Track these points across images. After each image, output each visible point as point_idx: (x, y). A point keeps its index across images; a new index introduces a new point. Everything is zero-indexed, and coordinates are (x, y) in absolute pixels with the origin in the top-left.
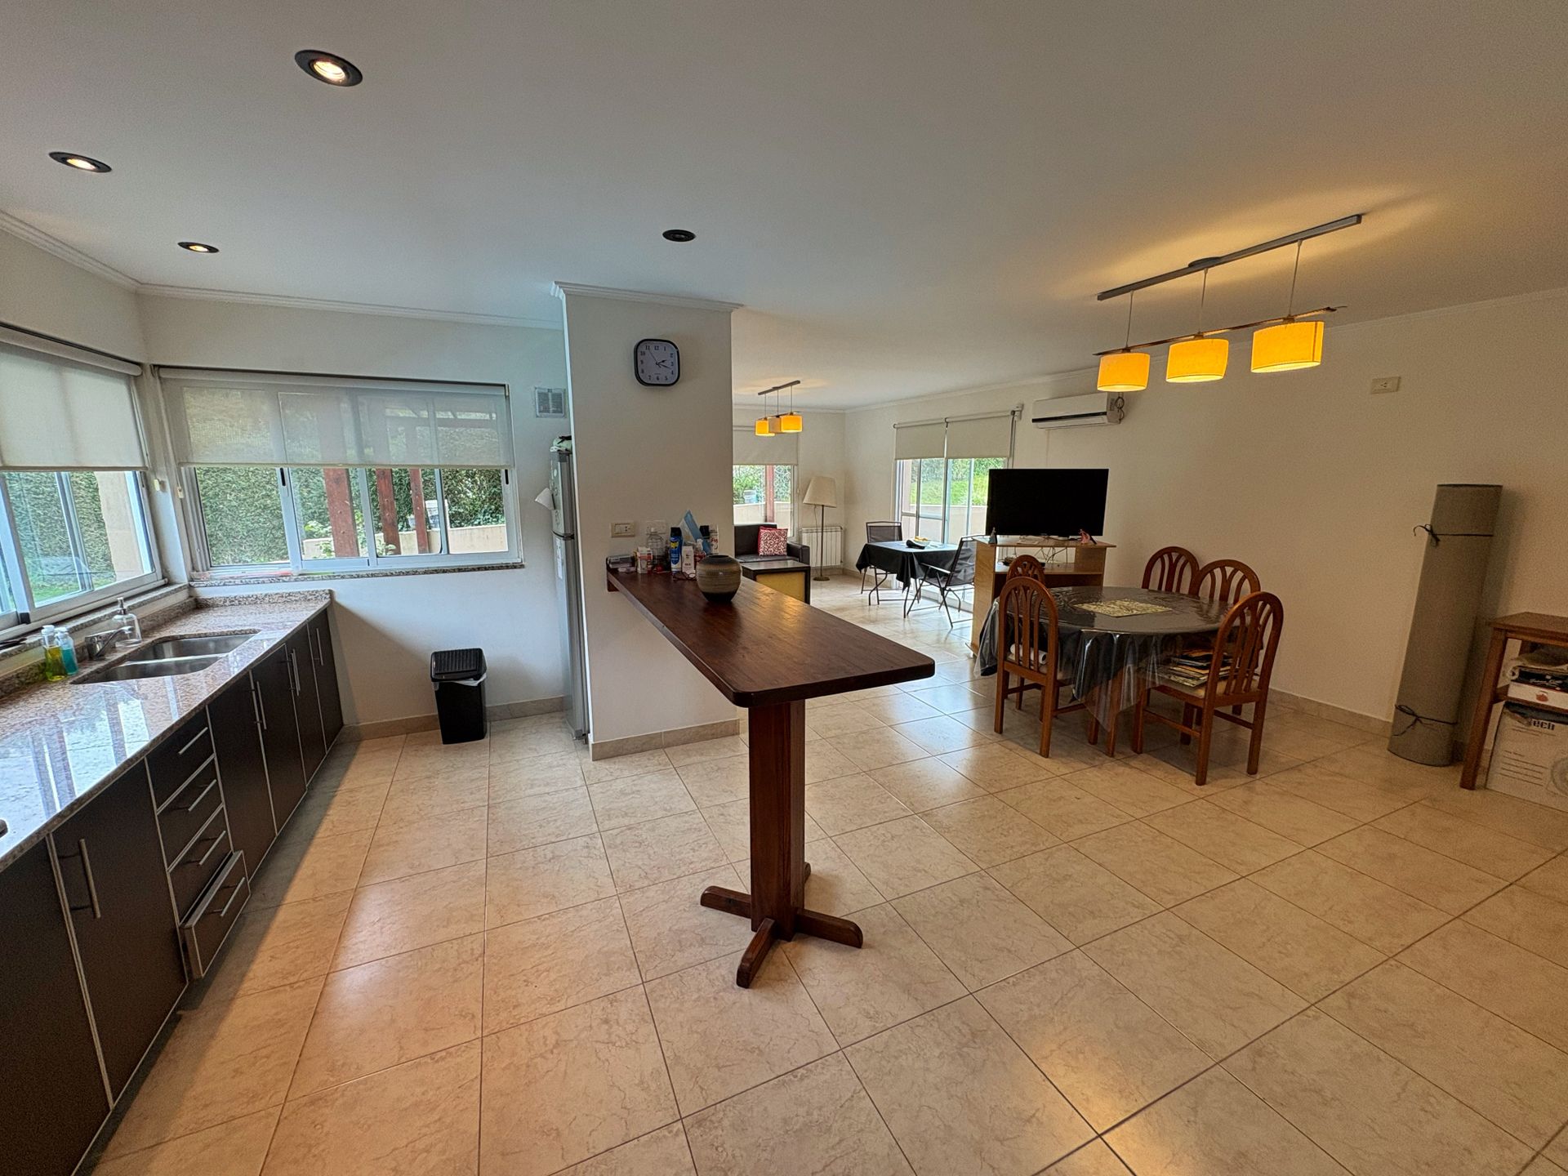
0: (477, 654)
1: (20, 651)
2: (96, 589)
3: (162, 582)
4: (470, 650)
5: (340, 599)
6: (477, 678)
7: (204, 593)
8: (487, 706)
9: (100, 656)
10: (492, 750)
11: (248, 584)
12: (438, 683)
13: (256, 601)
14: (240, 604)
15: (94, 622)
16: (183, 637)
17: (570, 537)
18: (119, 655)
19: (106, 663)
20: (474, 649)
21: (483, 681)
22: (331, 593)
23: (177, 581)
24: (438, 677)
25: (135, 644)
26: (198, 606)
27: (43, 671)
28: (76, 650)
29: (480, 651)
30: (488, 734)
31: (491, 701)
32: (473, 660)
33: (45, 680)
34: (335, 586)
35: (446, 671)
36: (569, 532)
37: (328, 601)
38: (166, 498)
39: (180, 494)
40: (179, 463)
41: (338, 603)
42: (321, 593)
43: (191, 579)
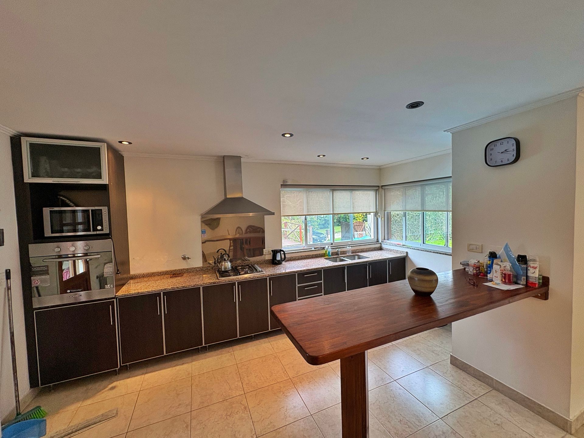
1: (322, 250)
3: (376, 241)
5: (409, 255)
7: (384, 246)
11: (391, 245)
13: (391, 250)
18: (343, 256)
19: (338, 256)
22: (407, 253)
23: (379, 241)
25: (350, 253)
26: (379, 249)
34: (409, 251)
37: (406, 255)
38: (380, 220)
39: (383, 219)
40: (385, 211)
41: (408, 256)
42: (405, 251)
43: (382, 242)
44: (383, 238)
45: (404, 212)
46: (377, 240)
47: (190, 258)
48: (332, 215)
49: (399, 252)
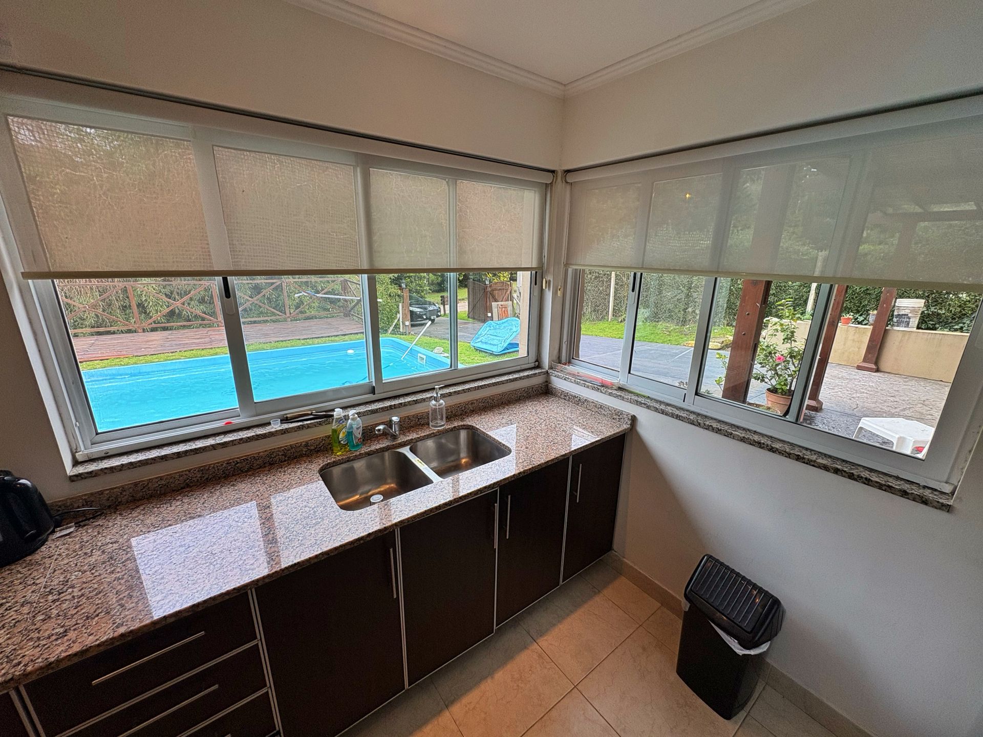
0: (768, 608)
5: (640, 429)
7: (558, 383)
11: (578, 384)
12: (688, 604)
13: (577, 401)
22: (634, 419)
23: (544, 367)
24: (691, 597)
26: (546, 391)
32: (758, 615)
34: (644, 416)
37: (629, 426)
38: (549, 296)
39: (559, 293)
40: (567, 265)
41: (638, 434)
42: (625, 416)
43: (551, 368)
44: (555, 357)
45: (635, 274)
46: (537, 361)
48: (365, 276)
49: (606, 413)
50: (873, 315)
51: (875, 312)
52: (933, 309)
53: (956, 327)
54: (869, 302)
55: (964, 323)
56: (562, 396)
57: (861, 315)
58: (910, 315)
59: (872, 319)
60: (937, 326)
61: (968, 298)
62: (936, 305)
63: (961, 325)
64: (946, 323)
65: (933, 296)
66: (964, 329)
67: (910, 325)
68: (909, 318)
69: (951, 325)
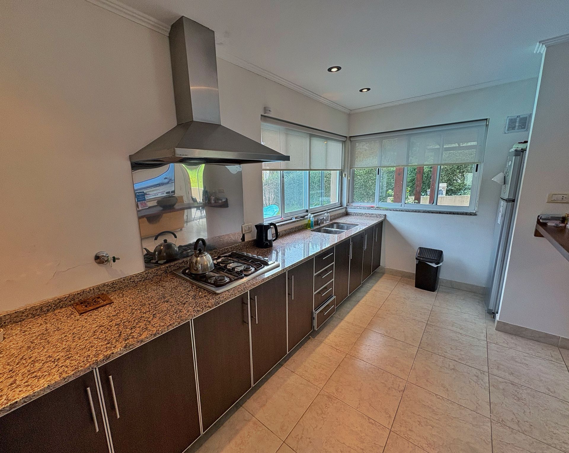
0: (440, 253)
1: (303, 219)
2: (324, 205)
3: (340, 205)
4: (437, 250)
6: (437, 264)
7: (350, 210)
8: (440, 277)
9: (319, 224)
10: (437, 298)
11: (361, 209)
12: (418, 261)
13: (361, 215)
14: (358, 215)
15: (320, 215)
16: (339, 223)
17: (512, 201)
18: (323, 225)
19: (320, 227)
20: (439, 250)
21: (440, 266)
22: (385, 215)
23: (344, 205)
24: (419, 258)
25: (328, 222)
26: (347, 214)
27: (307, 226)
28: (314, 222)
29: (442, 252)
30: (437, 291)
31: (443, 275)
32: (438, 255)
33: (307, 228)
34: (388, 213)
35: (423, 256)
36: (511, 197)
37: (384, 218)
38: (345, 179)
39: (349, 178)
41: (387, 220)
42: (382, 215)
43: (347, 206)
44: (347, 202)
45: (379, 169)
47: (118, 259)
49: (374, 216)
50: (429, 191)
51: (429, 190)
52: (449, 187)
53: (459, 194)
54: (425, 187)
55: (461, 192)
56: (354, 215)
57: (423, 193)
58: (442, 190)
59: (428, 193)
60: (452, 194)
61: (461, 182)
62: (450, 186)
63: (460, 193)
64: (455, 193)
65: (449, 182)
66: (462, 194)
67: (443, 194)
68: (442, 191)
69: (457, 193)
